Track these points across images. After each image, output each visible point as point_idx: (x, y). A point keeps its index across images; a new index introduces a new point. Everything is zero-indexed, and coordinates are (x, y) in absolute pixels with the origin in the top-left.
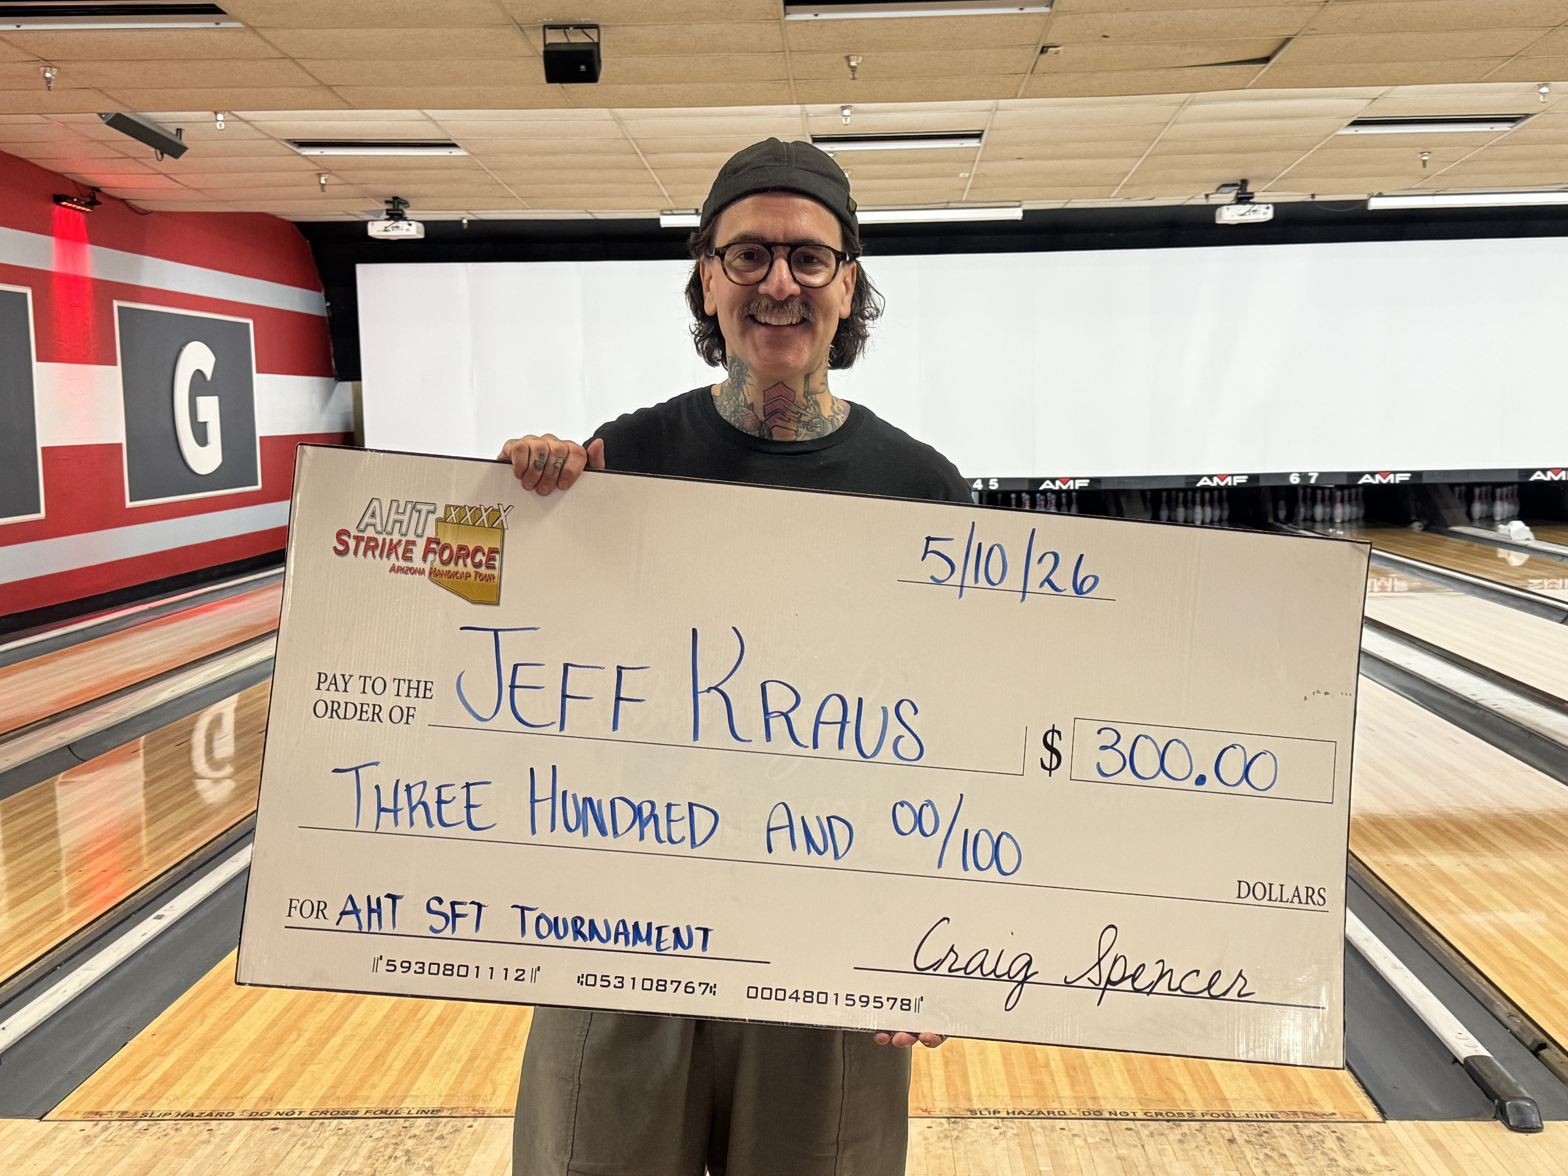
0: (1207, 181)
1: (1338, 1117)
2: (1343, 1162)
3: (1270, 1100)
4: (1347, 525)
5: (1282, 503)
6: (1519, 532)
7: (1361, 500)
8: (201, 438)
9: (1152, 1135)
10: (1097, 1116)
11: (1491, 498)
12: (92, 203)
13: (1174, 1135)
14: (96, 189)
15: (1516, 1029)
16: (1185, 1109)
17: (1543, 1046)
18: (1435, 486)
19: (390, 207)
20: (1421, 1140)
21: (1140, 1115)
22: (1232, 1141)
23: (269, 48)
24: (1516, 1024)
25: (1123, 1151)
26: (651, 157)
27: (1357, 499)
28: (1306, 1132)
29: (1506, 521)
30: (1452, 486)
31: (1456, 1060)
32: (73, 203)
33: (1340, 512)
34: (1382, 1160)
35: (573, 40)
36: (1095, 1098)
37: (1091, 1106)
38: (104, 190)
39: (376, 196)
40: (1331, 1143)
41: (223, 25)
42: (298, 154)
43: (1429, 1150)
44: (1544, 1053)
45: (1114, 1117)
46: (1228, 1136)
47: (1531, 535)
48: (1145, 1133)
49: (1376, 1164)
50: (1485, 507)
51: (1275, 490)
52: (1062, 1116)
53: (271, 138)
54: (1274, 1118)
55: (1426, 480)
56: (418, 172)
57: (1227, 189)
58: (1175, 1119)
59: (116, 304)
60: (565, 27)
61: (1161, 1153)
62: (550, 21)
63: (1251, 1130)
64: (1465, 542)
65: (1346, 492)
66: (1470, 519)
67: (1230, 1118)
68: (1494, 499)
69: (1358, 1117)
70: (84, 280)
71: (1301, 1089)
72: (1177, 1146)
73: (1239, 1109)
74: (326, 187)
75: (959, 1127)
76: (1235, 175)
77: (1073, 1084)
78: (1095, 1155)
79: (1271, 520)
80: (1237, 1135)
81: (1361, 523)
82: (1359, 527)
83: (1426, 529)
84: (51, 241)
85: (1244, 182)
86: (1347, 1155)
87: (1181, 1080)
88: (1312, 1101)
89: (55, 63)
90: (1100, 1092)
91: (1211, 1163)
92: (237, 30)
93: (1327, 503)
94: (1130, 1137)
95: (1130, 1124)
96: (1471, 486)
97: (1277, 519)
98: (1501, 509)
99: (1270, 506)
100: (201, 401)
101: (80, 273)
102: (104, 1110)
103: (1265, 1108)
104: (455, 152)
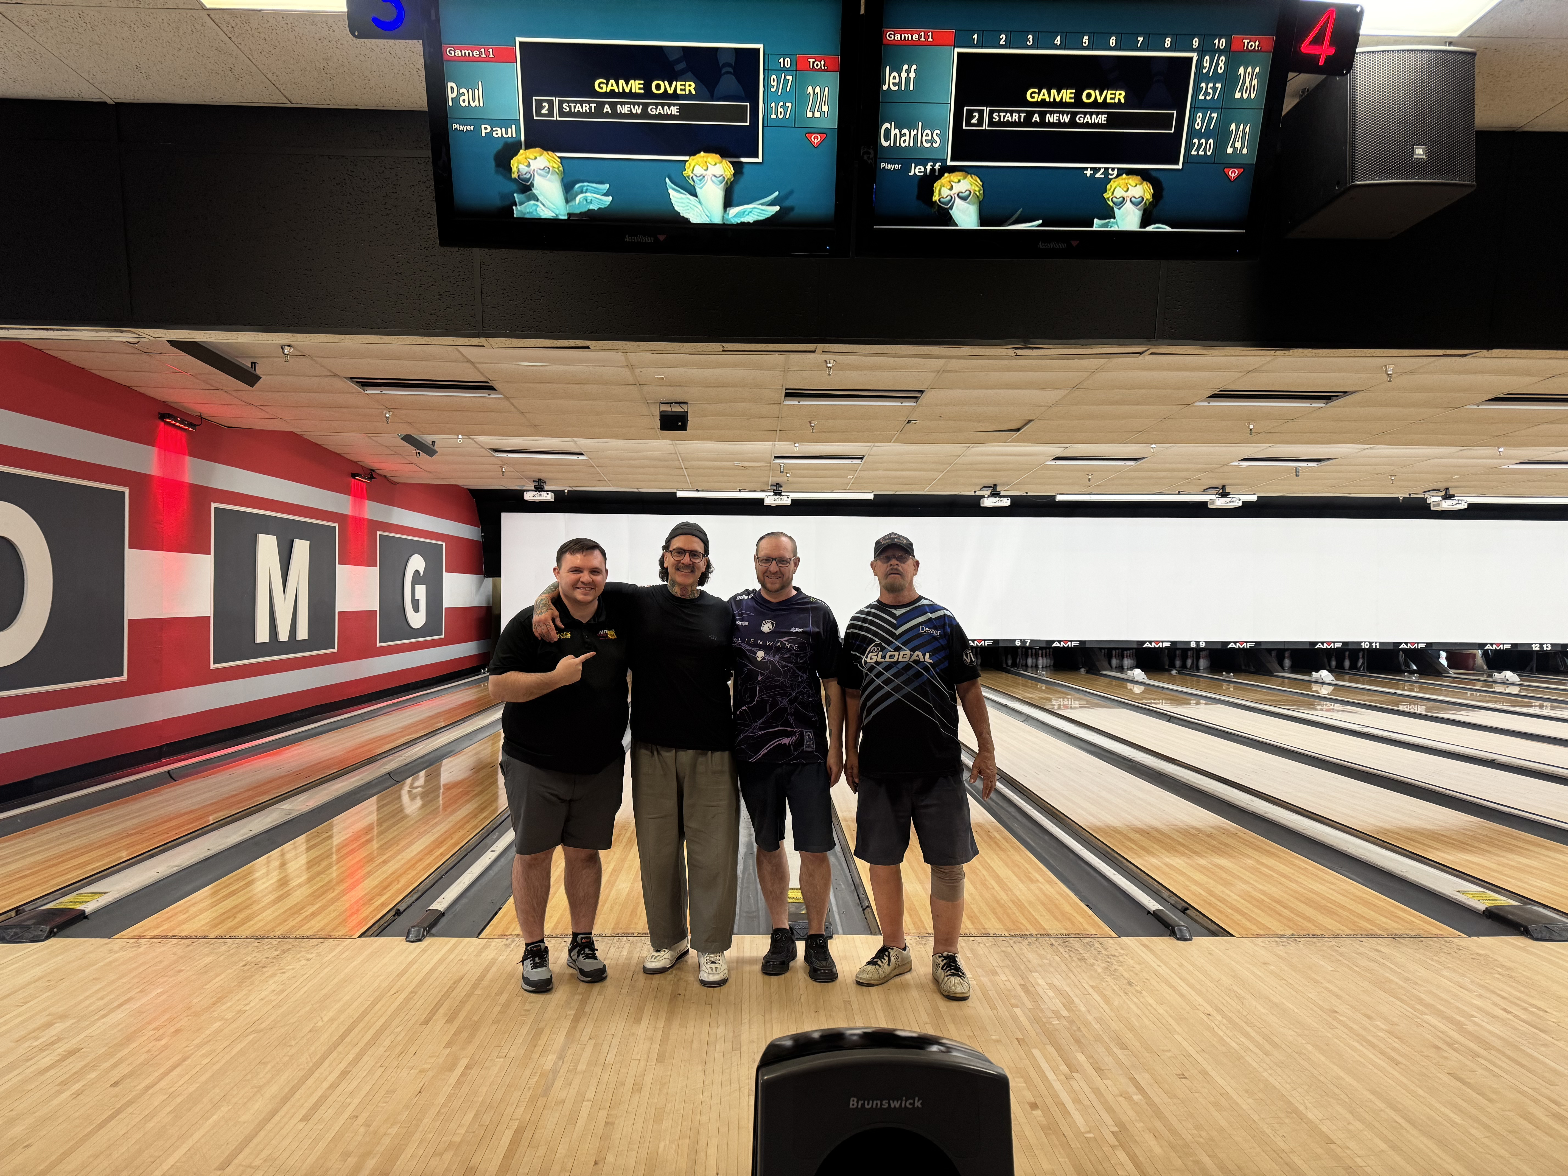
0: (976, 485)
1: (1098, 935)
2: (1104, 952)
3: (1066, 929)
4: (1045, 669)
5: (1009, 657)
6: (1138, 674)
7: (1051, 656)
8: (416, 609)
9: (1015, 942)
10: (988, 935)
11: (1121, 657)
12: (371, 478)
13: (1025, 942)
14: (373, 470)
15: (1173, 902)
16: (1028, 933)
17: (1187, 909)
18: (1092, 649)
19: (537, 484)
20: (1137, 944)
21: (1007, 935)
22: (1052, 945)
23: (512, 407)
24: (1173, 900)
25: (1004, 949)
26: (686, 463)
27: (1049, 655)
28: (1085, 941)
29: (1132, 668)
30: (1101, 649)
31: (1149, 912)
32: (362, 477)
33: (1041, 662)
34: (1122, 952)
35: (674, 409)
36: (984, 929)
37: (983, 931)
38: (377, 471)
39: (528, 478)
40: (1097, 945)
41: (491, 396)
42: (494, 456)
43: (1142, 948)
44: (1187, 912)
45: (995, 936)
46: (1050, 943)
47: (1145, 677)
48: (1011, 942)
49: (1119, 953)
50: (1118, 661)
51: (1006, 648)
52: (971, 935)
53: (483, 448)
54: (1068, 936)
55: (1087, 646)
56: (558, 467)
57: (986, 489)
58: (1024, 937)
59: (379, 533)
60: (671, 403)
61: (1021, 949)
62: (664, 400)
63: (1060, 941)
64: (1109, 679)
65: (1044, 651)
66: (1111, 668)
67: (1049, 936)
68: (1123, 658)
69: (1108, 936)
70: (364, 519)
71: (1080, 925)
72: (1028, 947)
73: (1053, 932)
74: (505, 474)
75: (925, 940)
76: (991, 482)
77: (973, 923)
78: (991, 951)
79: (1004, 666)
80: (1054, 942)
81: (1052, 668)
82: (1051, 670)
83: (1088, 672)
84: (349, 497)
85: (995, 486)
86: (1106, 949)
87: (1023, 922)
88: (1085, 929)
89: (392, 410)
90: (986, 926)
91: (1045, 953)
92: (499, 398)
93: (1034, 657)
94: (1006, 944)
95: (1004, 938)
96: (1110, 650)
97: (1007, 665)
98: (1127, 662)
99: (1004, 658)
100: (417, 587)
101: (362, 516)
102: (507, 934)
103: (1065, 932)
104: (581, 457)
